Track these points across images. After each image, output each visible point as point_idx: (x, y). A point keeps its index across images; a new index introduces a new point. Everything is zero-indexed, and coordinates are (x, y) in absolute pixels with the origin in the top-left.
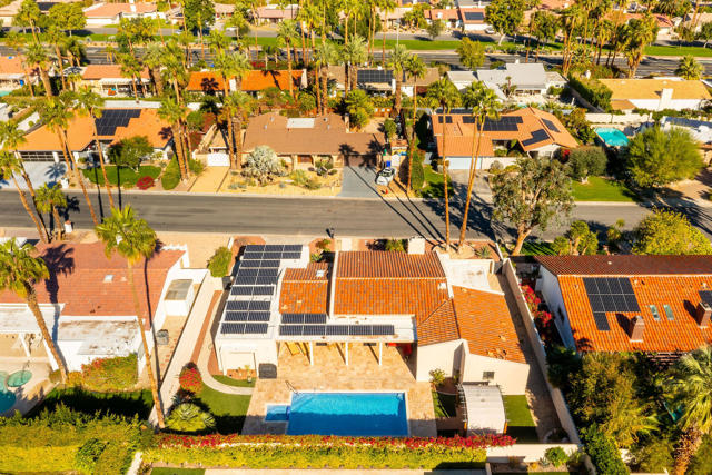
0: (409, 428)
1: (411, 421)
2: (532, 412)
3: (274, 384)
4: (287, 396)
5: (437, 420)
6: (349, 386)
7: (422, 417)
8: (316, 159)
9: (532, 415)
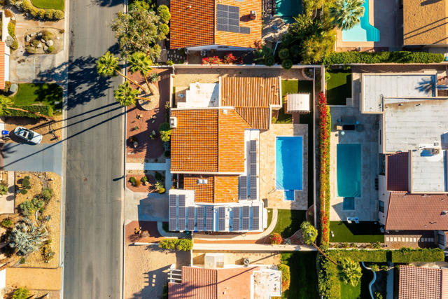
0: (297, 135)
1: (294, 134)
3: (270, 199)
4: (279, 192)
5: (294, 123)
6: (272, 163)
7: (292, 130)
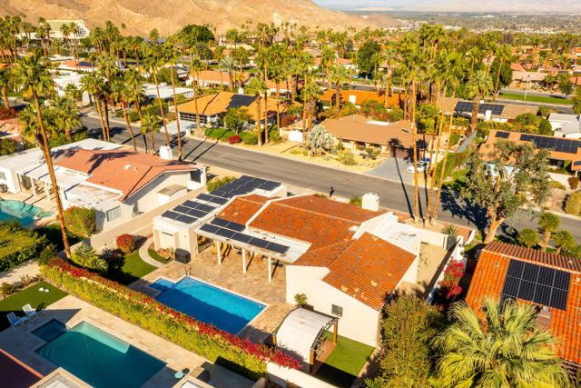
0: (242, 330)
1: (249, 327)
2: (367, 363)
6: (230, 286)
7: (261, 328)
8: (367, 146)
9: (365, 366)
